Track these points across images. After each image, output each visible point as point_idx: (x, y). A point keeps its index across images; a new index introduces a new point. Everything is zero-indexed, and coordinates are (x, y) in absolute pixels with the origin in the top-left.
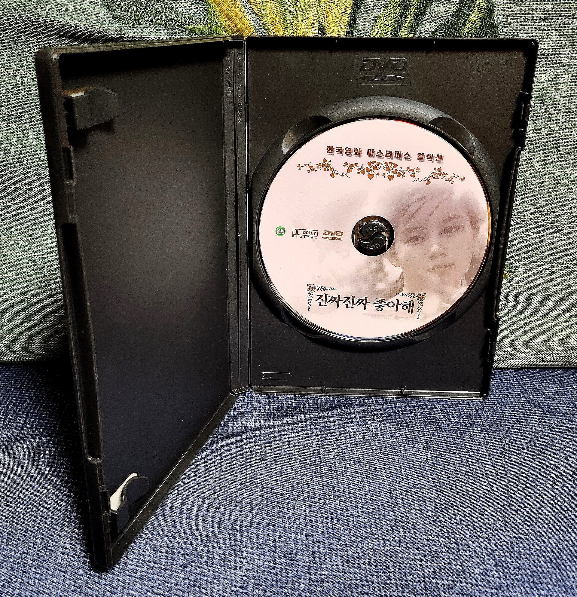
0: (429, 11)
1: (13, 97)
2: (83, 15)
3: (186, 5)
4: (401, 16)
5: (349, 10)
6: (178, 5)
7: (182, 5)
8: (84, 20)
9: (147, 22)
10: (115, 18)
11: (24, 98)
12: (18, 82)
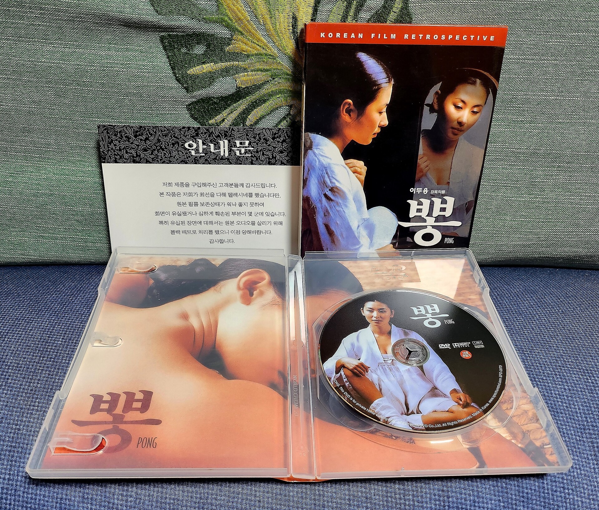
0: (365, 4)
1: (89, 68)
2: (135, 10)
3: (204, 2)
4: (347, 8)
5: (312, 4)
6: (199, 2)
7: (201, 2)
8: (137, 14)
9: (179, 14)
10: (157, 12)
11: (96, 69)
12: (93, 58)
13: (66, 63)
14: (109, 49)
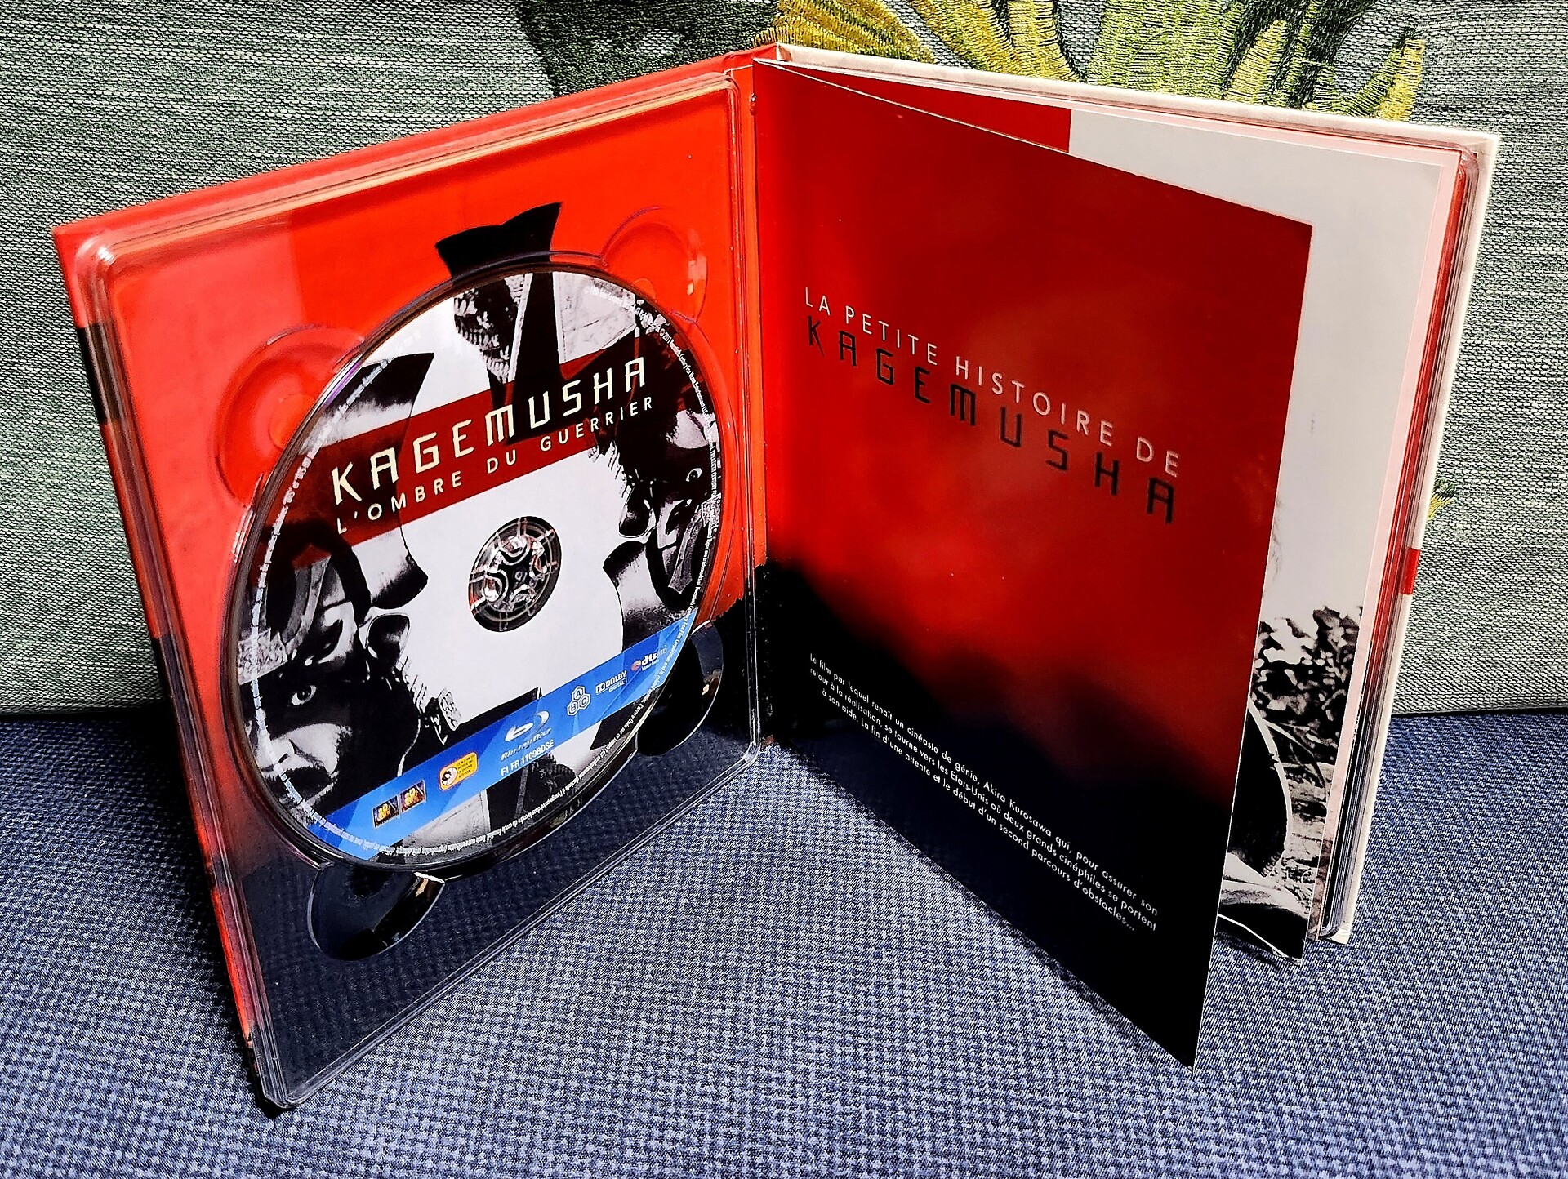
12: (284, 80)
13: (189, 101)
14: (341, 49)
